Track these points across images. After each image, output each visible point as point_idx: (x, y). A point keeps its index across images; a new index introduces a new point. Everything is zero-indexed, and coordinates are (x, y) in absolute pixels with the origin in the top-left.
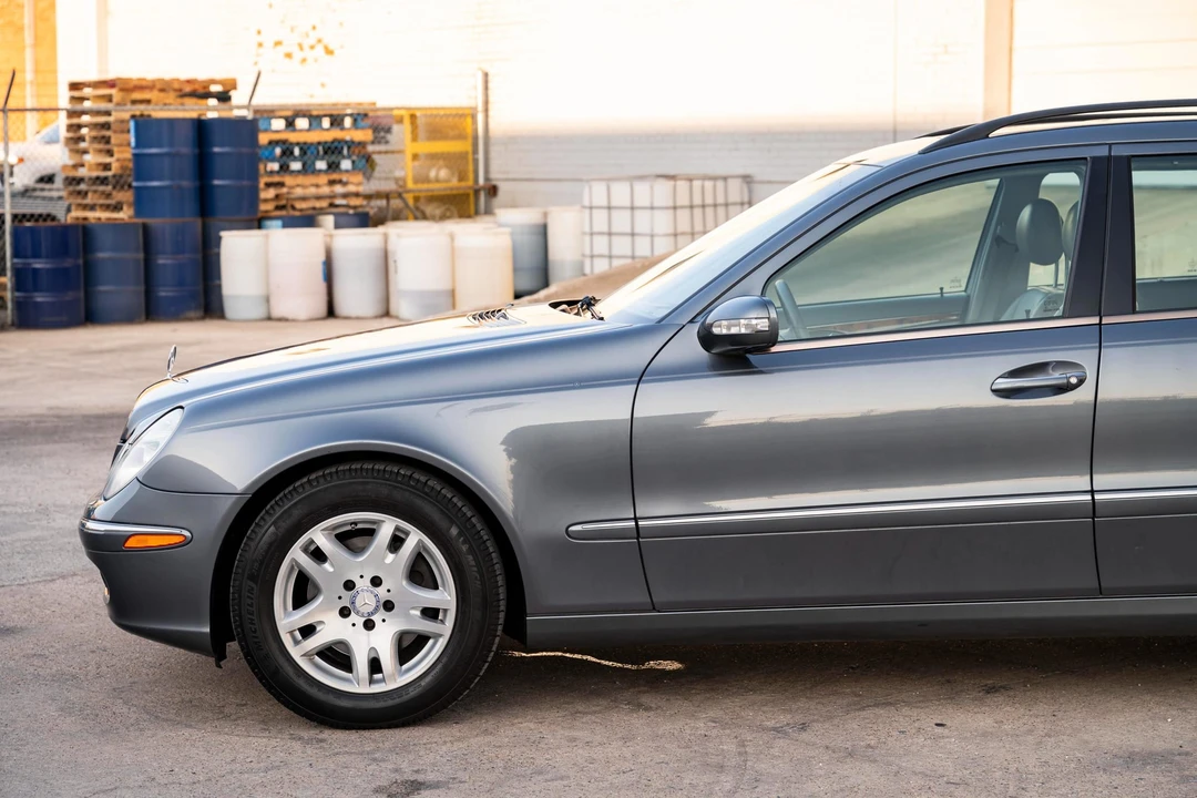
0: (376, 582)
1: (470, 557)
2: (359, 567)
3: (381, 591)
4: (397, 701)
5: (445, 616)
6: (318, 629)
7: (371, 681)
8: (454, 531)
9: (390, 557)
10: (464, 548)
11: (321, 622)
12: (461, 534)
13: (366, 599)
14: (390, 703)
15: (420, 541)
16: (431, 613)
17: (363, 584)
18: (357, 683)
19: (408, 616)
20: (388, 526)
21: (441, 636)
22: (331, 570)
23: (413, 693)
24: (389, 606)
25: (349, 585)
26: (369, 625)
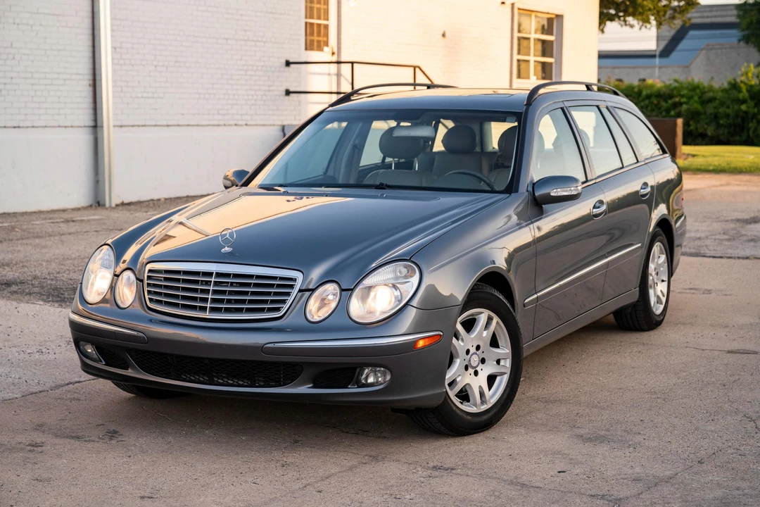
0: (478, 348)
2: (471, 341)
3: (480, 353)
6: (458, 380)
7: (483, 404)
9: (485, 334)
11: (459, 376)
13: (474, 358)
15: (497, 323)
16: (498, 362)
17: (473, 350)
18: (477, 406)
19: (491, 364)
20: (483, 315)
21: (505, 373)
22: (462, 344)
24: (483, 361)
25: (468, 352)
26: (476, 373)
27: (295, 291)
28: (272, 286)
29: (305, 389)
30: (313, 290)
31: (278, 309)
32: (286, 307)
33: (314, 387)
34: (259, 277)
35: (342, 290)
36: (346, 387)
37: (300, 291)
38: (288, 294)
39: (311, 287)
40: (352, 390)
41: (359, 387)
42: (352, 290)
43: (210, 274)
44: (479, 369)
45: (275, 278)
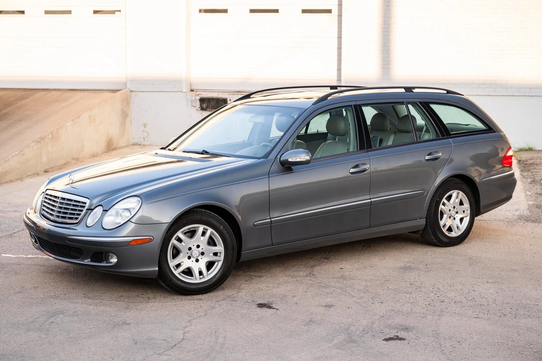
0: (198, 246)
1: (227, 235)
2: (193, 243)
3: (200, 249)
4: (209, 283)
5: (220, 254)
6: (182, 264)
7: (200, 279)
8: (222, 227)
9: (202, 238)
10: (225, 232)
11: (183, 262)
12: (224, 228)
13: (196, 252)
14: (207, 284)
15: (211, 232)
16: (215, 254)
17: (194, 248)
18: (196, 280)
19: (209, 255)
20: (201, 228)
21: (220, 261)
22: (184, 244)
23: (214, 280)
24: (203, 254)
25: (190, 249)
26: (197, 261)
27: (85, 210)
28: (77, 206)
29: (87, 262)
30: (92, 210)
31: (77, 218)
32: (80, 217)
33: (91, 261)
34: (76, 201)
35: (104, 211)
36: (101, 263)
37: (87, 209)
38: (82, 211)
39: (92, 208)
40: (104, 264)
41: (107, 263)
42: (107, 211)
43: (59, 197)
44: (199, 258)
45: (79, 202)
